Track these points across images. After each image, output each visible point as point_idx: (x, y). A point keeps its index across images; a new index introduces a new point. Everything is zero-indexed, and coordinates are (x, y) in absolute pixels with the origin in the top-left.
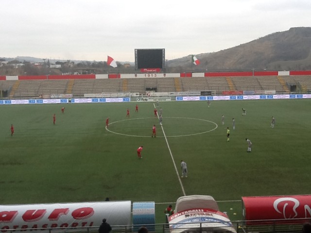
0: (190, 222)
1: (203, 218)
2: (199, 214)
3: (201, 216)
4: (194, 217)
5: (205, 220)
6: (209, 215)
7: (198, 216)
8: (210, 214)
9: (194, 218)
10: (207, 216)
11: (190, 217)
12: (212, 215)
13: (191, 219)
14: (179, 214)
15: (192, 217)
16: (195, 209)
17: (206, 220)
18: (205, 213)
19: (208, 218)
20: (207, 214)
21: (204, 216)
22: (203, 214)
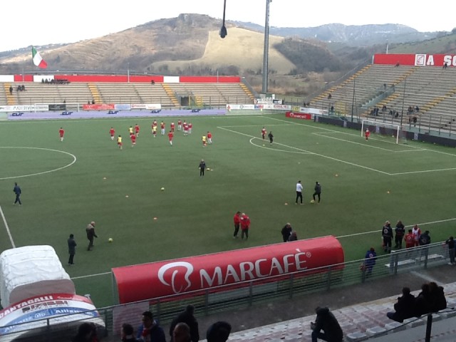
0: (30, 319)
1: (52, 309)
2: (45, 304)
3: (49, 307)
4: (38, 310)
5: (54, 313)
6: (62, 303)
7: (43, 307)
8: (63, 301)
9: (37, 312)
10: (59, 306)
11: (30, 311)
12: (67, 303)
13: (32, 315)
14: (12, 309)
15: (34, 310)
16: (39, 297)
17: (57, 311)
18: (55, 301)
19: (60, 309)
20: (58, 303)
21: (53, 306)
22: (53, 303)
